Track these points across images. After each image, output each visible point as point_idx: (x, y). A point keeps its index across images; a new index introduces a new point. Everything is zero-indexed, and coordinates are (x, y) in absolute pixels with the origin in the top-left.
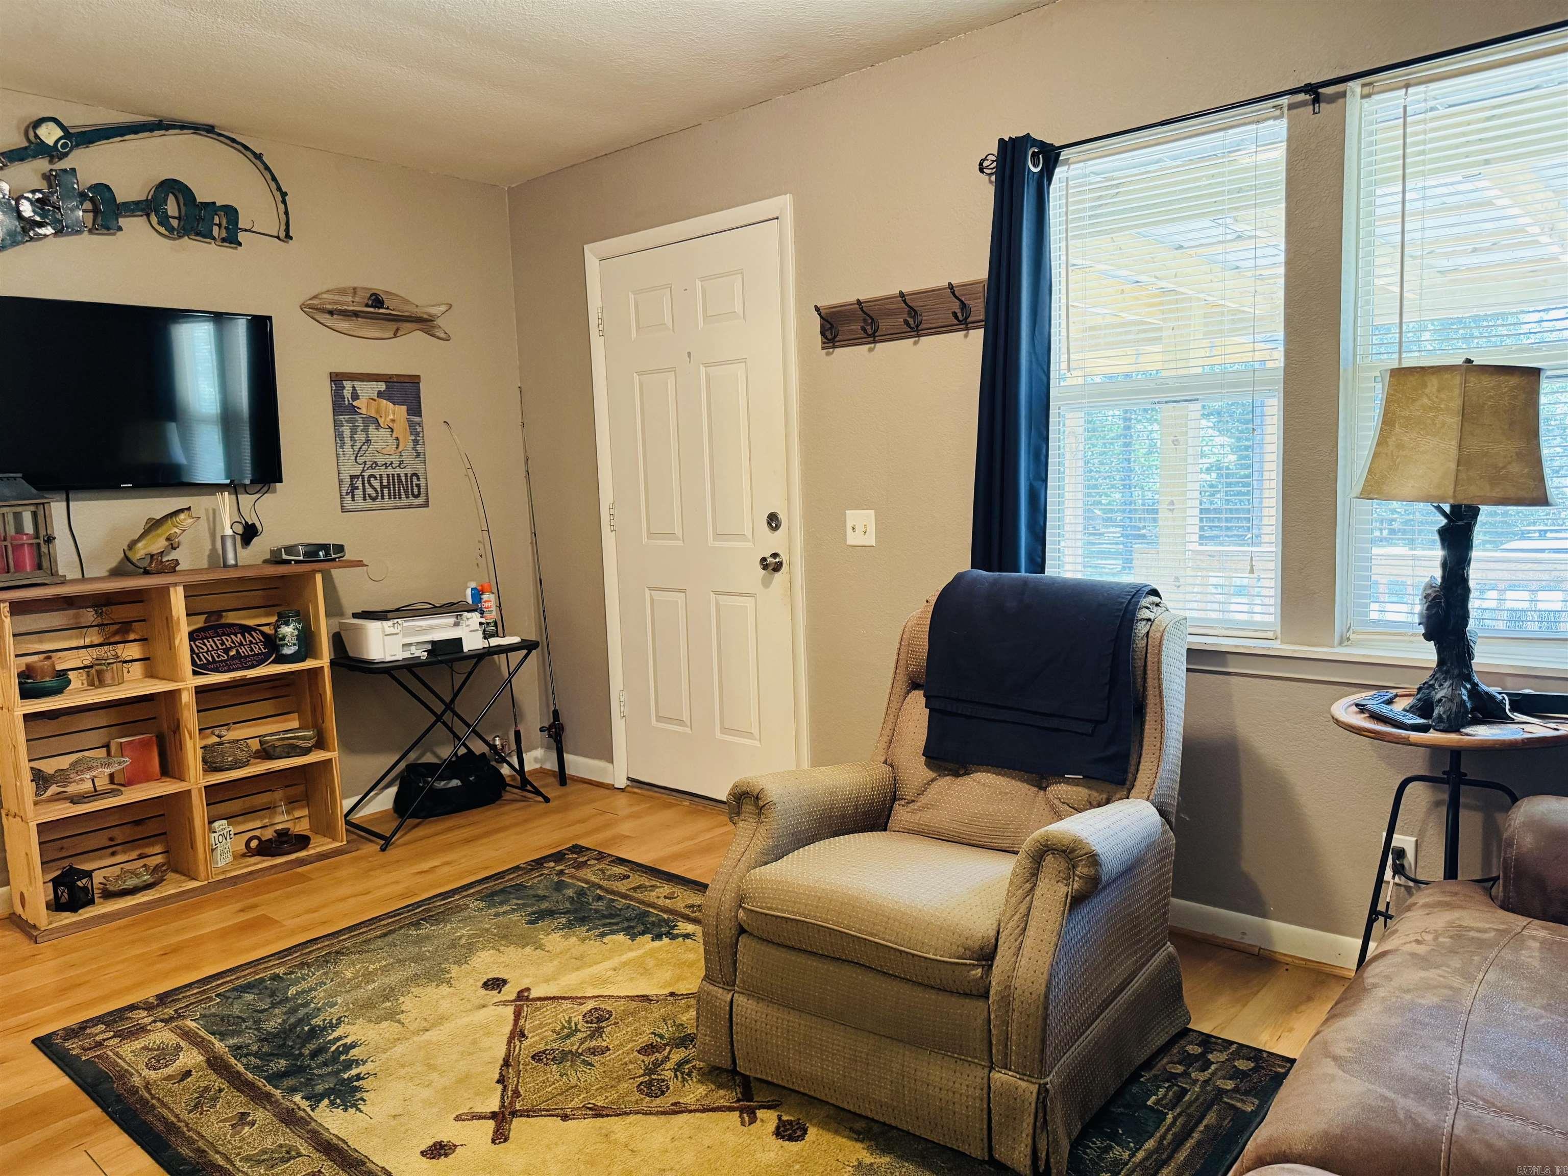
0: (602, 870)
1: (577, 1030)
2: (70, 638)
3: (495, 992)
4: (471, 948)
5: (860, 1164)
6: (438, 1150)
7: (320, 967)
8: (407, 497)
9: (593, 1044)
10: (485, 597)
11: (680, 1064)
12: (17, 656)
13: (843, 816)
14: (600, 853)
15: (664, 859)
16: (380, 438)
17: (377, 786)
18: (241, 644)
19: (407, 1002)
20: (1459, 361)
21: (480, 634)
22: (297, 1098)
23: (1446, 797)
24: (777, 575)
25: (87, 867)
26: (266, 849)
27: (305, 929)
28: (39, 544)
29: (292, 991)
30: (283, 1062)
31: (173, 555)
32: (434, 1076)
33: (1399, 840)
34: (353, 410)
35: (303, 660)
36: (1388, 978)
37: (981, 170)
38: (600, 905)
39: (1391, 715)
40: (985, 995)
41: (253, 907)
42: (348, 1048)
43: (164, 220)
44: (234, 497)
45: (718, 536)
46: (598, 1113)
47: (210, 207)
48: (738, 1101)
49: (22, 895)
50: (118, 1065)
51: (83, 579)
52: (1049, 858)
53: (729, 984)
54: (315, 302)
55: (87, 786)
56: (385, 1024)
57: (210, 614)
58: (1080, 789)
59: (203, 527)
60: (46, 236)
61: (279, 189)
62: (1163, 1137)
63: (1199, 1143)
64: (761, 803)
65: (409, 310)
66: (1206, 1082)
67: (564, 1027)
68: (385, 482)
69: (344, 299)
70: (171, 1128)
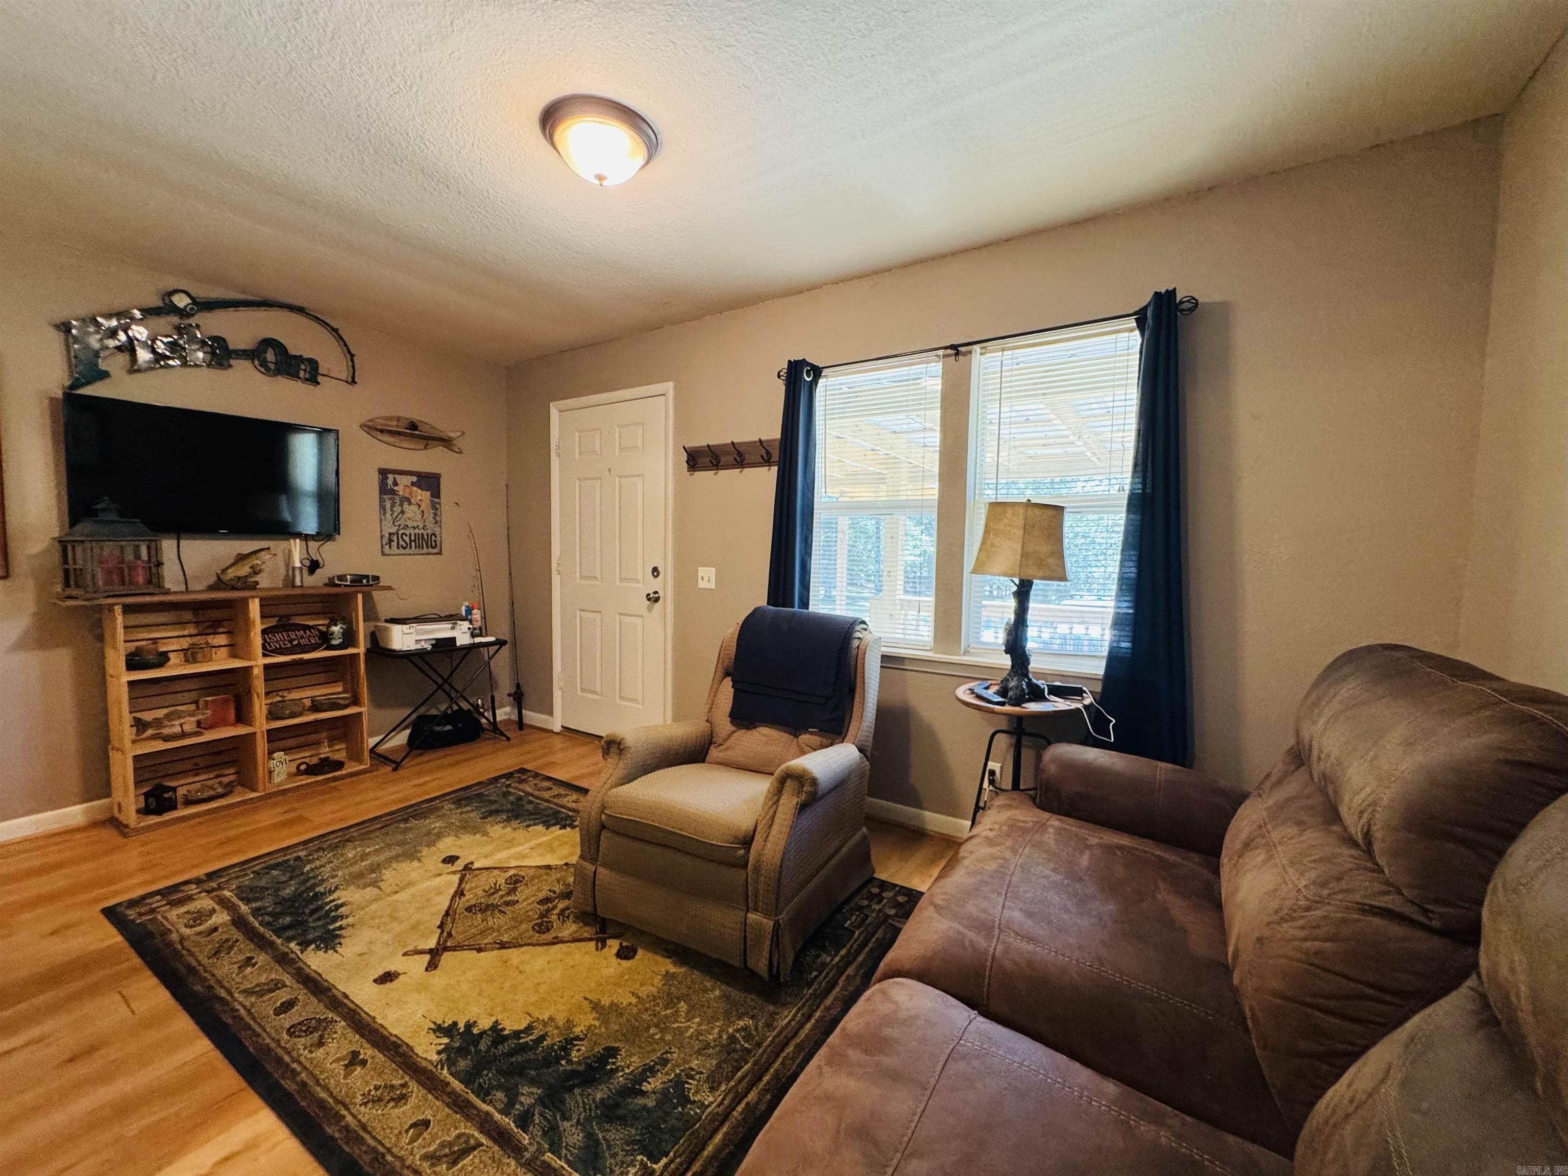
0: (536, 785)
1: (500, 889)
2: (174, 630)
3: (449, 865)
4: (439, 836)
5: (667, 972)
6: (387, 978)
7: (332, 850)
8: (427, 548)
9: (509, 898)
10: (475, 611)
11: (563, 911)
12: (126, 641)
13: (677, 754)
14: (536, 773)
15: (577, 778)
16: (411, 511)
17: (396, 728)
18: (302, 637)
19: (387, 874)
20: (1025, 500)
21: (468, 635)
22: (292, 945)
23: (1014, 741)
24: (657, 604)
25: (173, 784)
26: (311, 770)
27: (328, 825)
28: (150, 568)
29: (308, 868)
30: (288, 919)
31: (257, 578)
32: (395, 924)
33: (992, 765)
34: (393, 492)
35: (346, 648)
36: (971, 852)
37: (779, 376)
38: (530, 807)
39: (985, 696)
40: (745, 866)
41: (294, 810)
42: (338, 907)
43: (264, 363)
44: (304, 543)
45: (622, 580)
46: (503, 946)
47: (300, 359)
48: (597, 933)
49: (119, 804)
50: (163, 925)
51: (187, 591)
52: (789, 782)
53: (594, 861)
54: (370, 424)
55: (177, 729)
56: (368, 889)
57: (281, 617)
58: (817, 737)
59: (280, 562)
60: (174, 366)
61: (349, 352)
62: (851, 947)
63: (871, 949)
64: (622, 747)
65: (435, 434)
66: (880, 911)
67: (491, 888)
68: (413, 538)
69: (390, 423)
70: (192, 970)
